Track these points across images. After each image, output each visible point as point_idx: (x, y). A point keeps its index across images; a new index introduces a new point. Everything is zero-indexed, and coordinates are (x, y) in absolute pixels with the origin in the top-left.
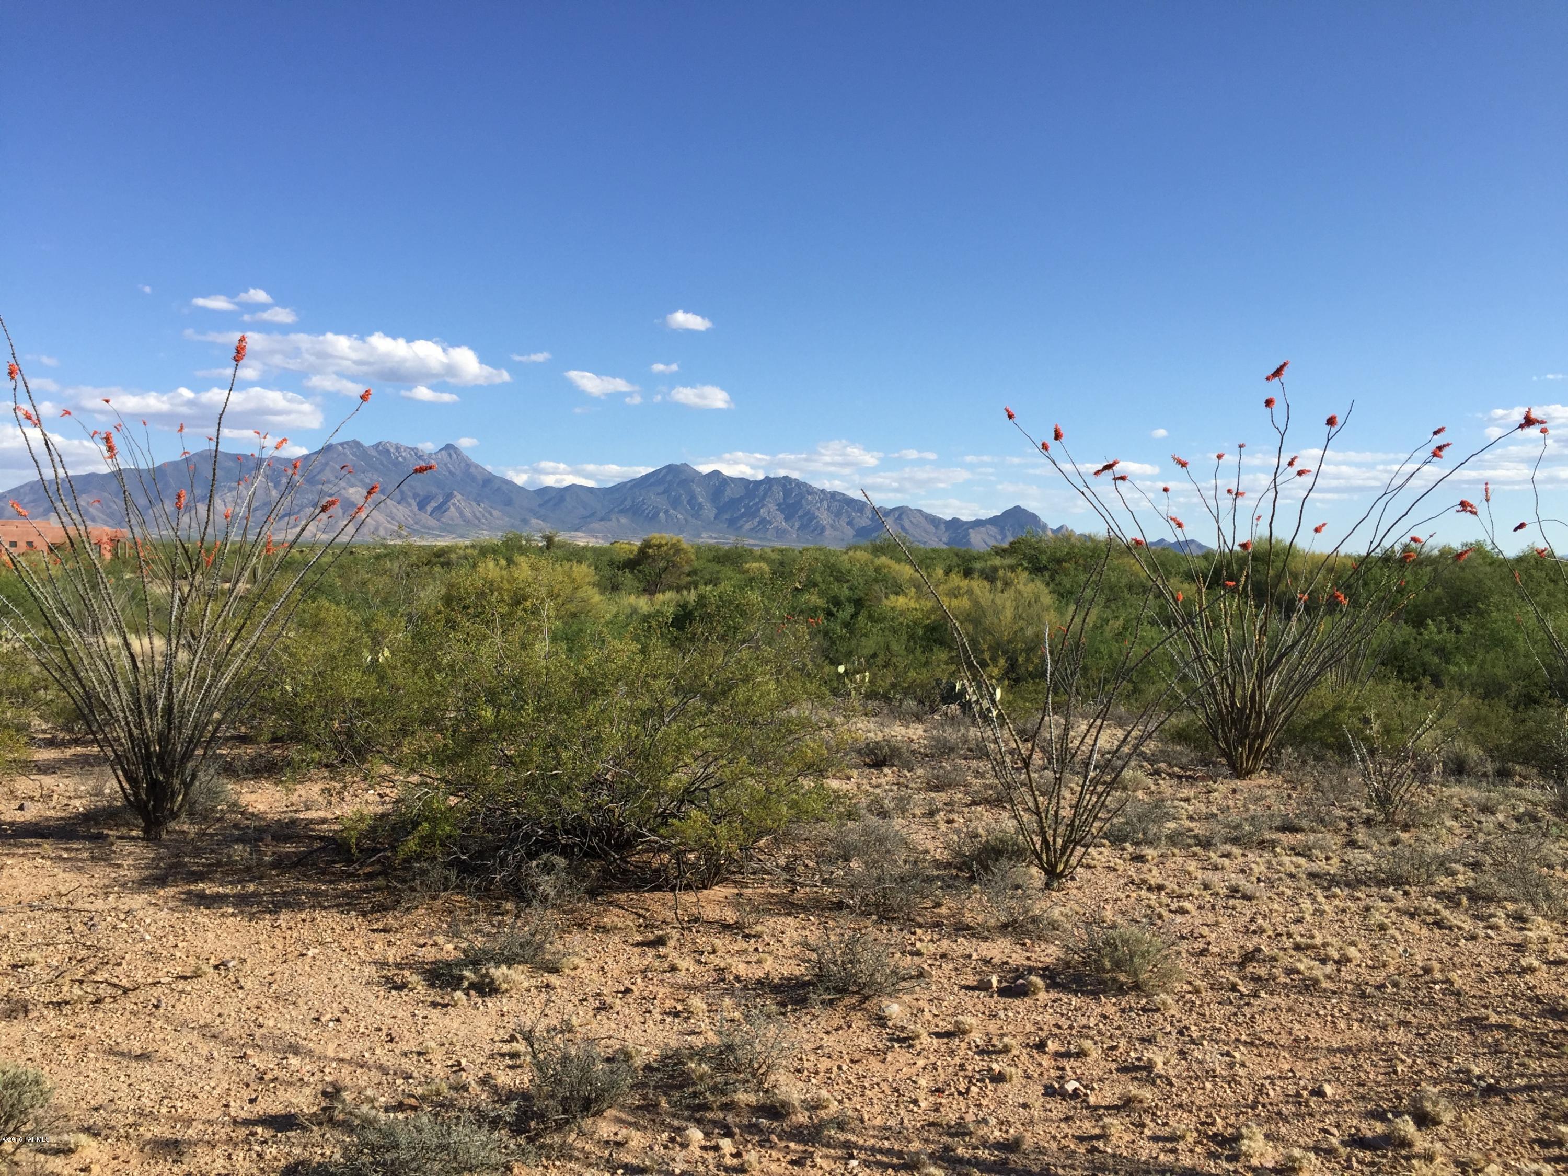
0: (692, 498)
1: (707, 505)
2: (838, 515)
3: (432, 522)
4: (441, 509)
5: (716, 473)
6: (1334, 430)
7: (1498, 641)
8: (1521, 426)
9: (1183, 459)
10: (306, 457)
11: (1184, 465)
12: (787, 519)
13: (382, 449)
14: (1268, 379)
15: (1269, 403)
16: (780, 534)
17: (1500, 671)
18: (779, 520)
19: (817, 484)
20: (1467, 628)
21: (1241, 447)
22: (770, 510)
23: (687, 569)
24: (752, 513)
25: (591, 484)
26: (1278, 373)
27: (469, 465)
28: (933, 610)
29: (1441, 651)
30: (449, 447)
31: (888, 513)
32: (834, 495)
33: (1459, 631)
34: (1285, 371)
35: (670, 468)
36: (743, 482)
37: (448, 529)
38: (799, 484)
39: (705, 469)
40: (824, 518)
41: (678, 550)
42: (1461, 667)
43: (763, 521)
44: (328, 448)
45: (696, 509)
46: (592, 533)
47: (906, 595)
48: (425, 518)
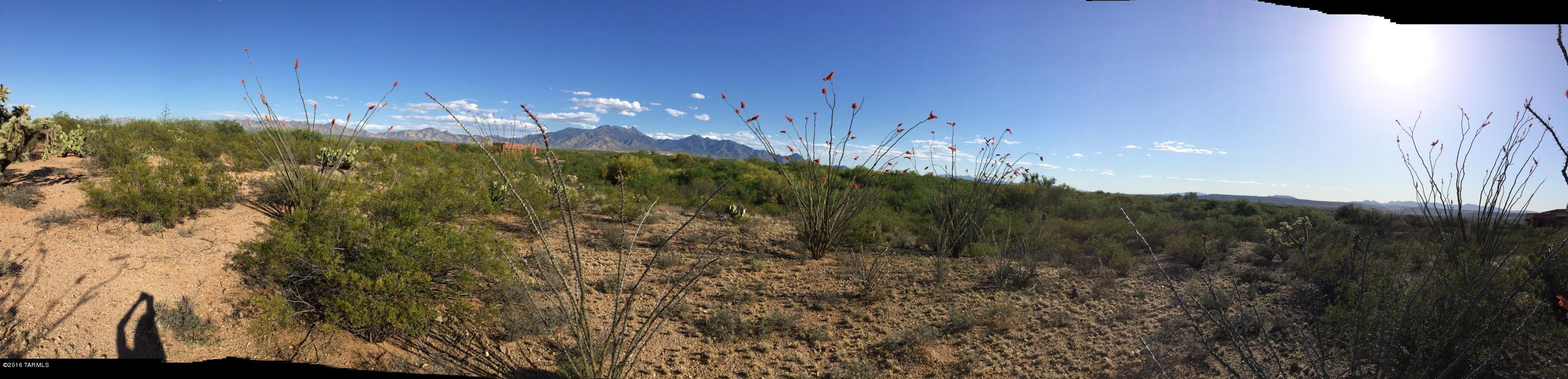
0: (701, 144)
1: (704, 147)
2: (744, 151)
3: (628, 147)
4: (630, 144)
5: (708, 138)
6: (856, 110)
7: (917, 197)
8: (929, 119)
9: (791, 118)
10: (595, 129)
11: (791, 120)
12: (728, 151)
13: (615, 128)
14: (824, 79)
15: (824, 91)
16: (726, 155)
17: (918, 205)
18: (726, 151)
19: (738, 143)
20: (909, 193)
21: (815, 114)
22: (724, 149)
23: (690, 163)
24: (719, 149)
25: (672, 139)
26: (829, 78)
27: (638, 132)
28: (757, 178)
29: (902, 199)
30: (633, 127)
31: (759, 151)
32: (743, 146)
33: (907, 194)
34: (832, 77)
35: (694, 135)
36: (715, 141)
37: (632, 148)
38: (732, 142)
39: (704, 137)
40: (740, 151)
41: (687, 157)
42: (906, 204)
43: (721, 152)
44: (601, 127)
45: (702, 147)
46: (672, 152)
47: (750, 173)
48: (626, 146)
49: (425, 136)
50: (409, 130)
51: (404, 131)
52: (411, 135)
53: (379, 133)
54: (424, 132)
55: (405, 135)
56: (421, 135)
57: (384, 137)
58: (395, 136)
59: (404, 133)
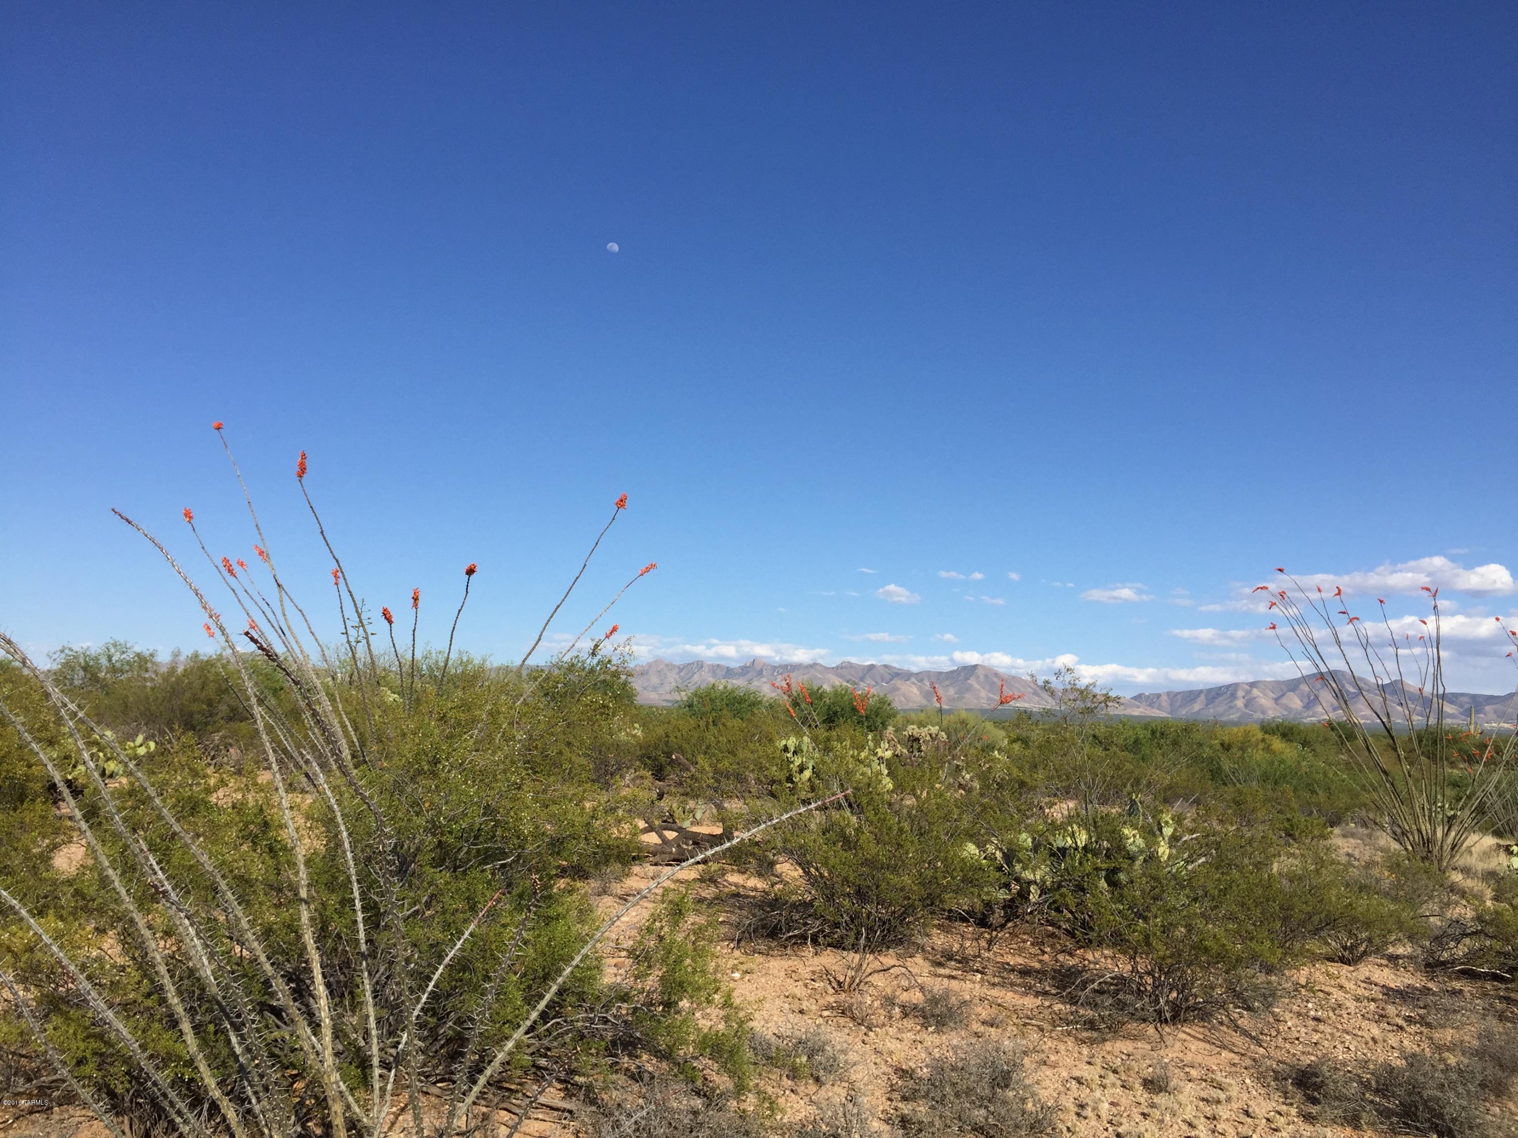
49: (1312, 702)
50: (1253, 685)
51: (1234, 687)
52: (1263, 701)
53: (1138, 698)
54: (1305, 688)
55: (1240, 703)
56: (1295, 702)
57: (1155, 713)
58: (1197, 707)
59: (1233, 696)
